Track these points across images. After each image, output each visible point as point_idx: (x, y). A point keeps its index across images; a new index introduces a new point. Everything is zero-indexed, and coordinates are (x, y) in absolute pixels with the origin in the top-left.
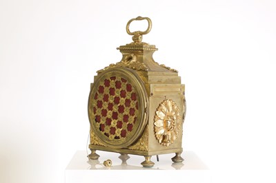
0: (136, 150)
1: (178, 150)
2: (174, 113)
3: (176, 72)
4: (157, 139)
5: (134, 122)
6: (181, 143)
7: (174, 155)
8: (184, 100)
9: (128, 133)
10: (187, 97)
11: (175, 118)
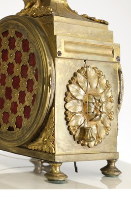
0: (37, 150)
1: (110, 156)
2: (101, 91)
3: (104, 23)
4: (71, 133)
5: (33, 103)
6: (115, 144)
7: (105, 163)
8: (120, 72)
9: (25, 122)
10: (124, 66)
11: (103, 100)
